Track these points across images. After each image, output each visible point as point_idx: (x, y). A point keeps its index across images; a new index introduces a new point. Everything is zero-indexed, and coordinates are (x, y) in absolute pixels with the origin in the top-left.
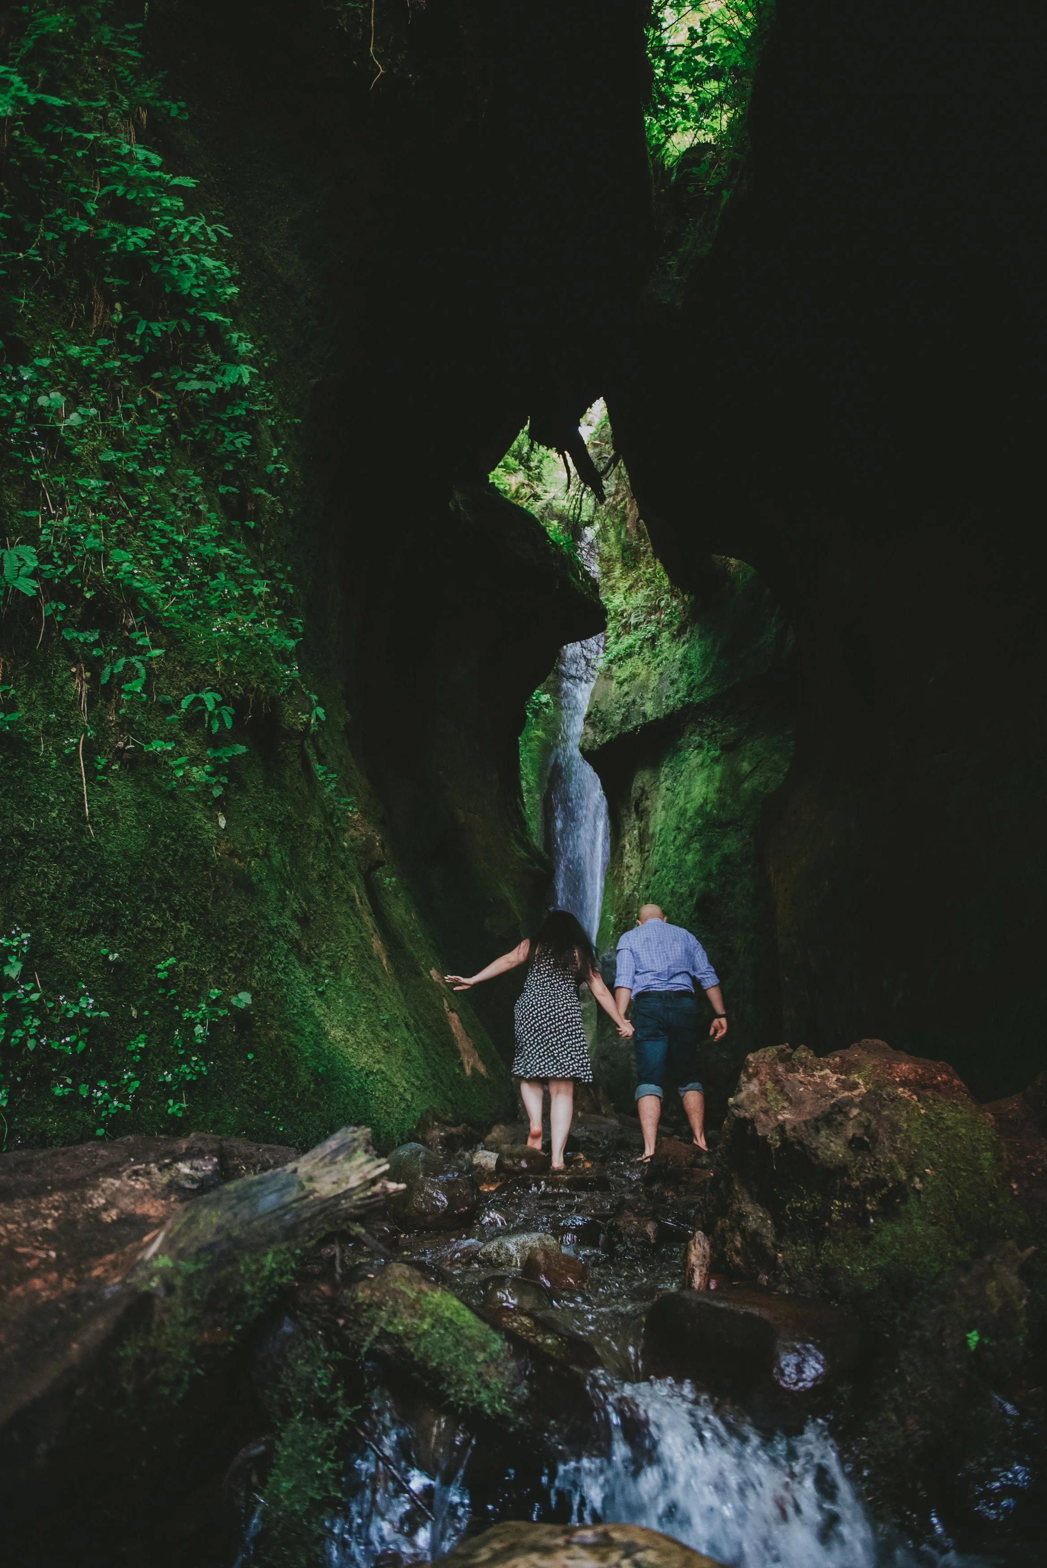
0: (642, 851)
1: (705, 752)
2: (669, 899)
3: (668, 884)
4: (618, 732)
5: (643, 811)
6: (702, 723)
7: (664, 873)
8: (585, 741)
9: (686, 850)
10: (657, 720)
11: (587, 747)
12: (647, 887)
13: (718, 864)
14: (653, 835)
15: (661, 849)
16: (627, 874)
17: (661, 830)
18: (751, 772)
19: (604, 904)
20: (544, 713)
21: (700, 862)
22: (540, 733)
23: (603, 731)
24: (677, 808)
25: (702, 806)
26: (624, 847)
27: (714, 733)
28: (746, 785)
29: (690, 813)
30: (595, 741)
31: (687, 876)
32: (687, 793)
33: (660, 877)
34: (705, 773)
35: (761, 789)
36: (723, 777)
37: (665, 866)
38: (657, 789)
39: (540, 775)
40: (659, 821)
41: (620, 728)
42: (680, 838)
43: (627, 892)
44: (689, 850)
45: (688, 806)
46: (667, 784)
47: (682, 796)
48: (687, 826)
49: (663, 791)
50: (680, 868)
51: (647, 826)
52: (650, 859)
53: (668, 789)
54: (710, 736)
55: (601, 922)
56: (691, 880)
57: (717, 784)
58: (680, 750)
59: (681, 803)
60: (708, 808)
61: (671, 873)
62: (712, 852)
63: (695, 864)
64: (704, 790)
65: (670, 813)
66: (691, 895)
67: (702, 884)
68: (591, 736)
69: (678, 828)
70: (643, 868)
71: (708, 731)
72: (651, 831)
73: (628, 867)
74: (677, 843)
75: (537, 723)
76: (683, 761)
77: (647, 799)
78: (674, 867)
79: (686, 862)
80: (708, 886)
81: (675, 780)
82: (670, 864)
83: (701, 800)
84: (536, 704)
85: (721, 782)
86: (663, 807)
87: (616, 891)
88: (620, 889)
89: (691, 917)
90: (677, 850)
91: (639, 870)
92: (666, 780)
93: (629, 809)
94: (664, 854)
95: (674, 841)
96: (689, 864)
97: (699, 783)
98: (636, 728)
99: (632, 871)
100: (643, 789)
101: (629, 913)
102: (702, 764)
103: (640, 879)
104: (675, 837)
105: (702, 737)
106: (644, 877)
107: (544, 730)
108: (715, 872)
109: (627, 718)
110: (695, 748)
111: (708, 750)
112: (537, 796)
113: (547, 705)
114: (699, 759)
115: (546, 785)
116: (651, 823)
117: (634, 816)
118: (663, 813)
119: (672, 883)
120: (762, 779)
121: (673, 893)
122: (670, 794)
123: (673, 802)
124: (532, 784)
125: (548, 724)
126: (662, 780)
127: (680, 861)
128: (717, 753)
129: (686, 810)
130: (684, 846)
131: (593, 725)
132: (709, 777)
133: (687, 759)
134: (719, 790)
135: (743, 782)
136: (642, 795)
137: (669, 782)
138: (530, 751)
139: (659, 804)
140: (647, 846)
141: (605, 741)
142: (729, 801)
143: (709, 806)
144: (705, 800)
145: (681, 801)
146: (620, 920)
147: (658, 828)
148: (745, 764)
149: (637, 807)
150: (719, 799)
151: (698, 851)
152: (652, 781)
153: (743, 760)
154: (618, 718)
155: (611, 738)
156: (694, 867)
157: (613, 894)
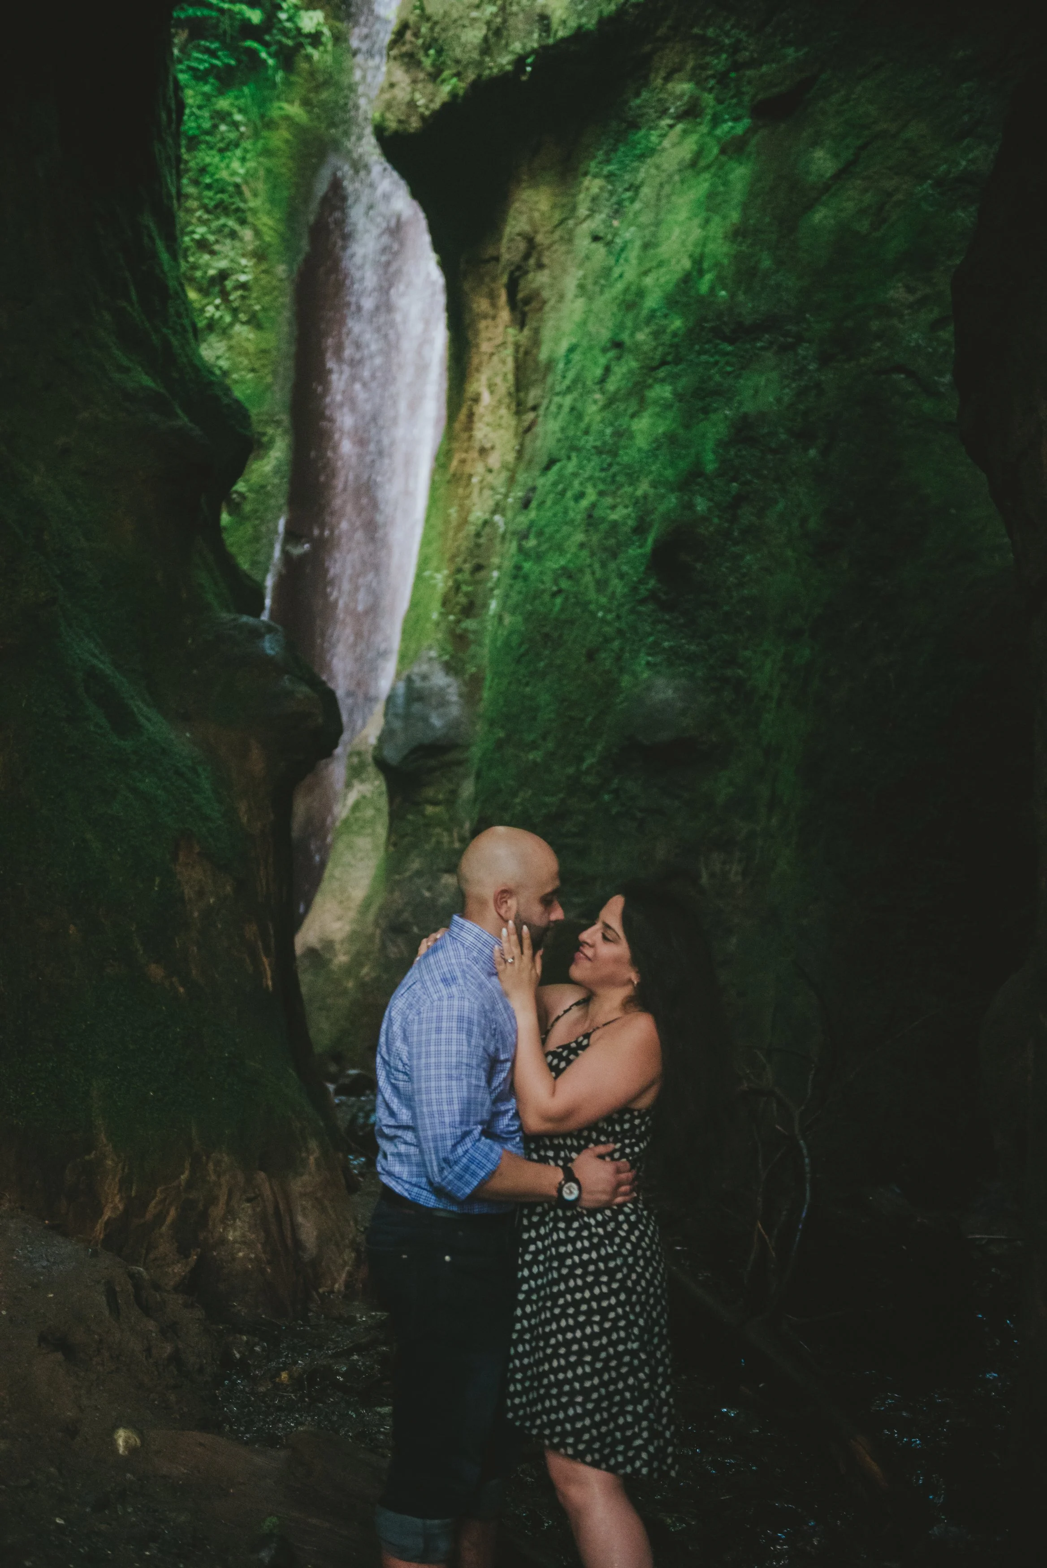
0: (520, 408)
1: (704, 129)
2: (580, 537)
3: (580, 496)
4: (471, 76)
5: (527, 301)
6: (703, 40)
7: (571, 467)
8: (389, 106)
9: (633, 407)
10: (579, 35)
11: (392, 125)
12: (526, 504)
13: (722, 444)
14: (550, 365)
15: (568, 401)
16: (480, 468)
17: (572, 349)
18: (837, 176)
19: (426, 542)
20: (309, 58)
21: (671, 439)
22: (294, 110)
23: (435, 76)
24: (620, 286)
25: (687, 280)
26: (476, 399)
27: (736, 66)
28: (820, 216)
29: (651, 302)
30: (412, 104)
31: (633, 478)
32: (646, 246)
33: (561, 476)
34: (702, 186)
35: (864, 226)
36: (752, 194)
37: (574, 448)
38: (569, 239)
39: (292, 216)
40: (567, 326)
41: (480, 64)
42: (620, 371)
43: (478, 514)
44: (642, 402)
45: (648, 281)
46: (596, 223)
47: (633, 254)
48: (641, 336)
49: (583, 243)
50: (614, 453)
51: (536, 341)
52: (538, 429)
53: (596, 238)
54: (722, 79)
55: (416, 587)
56: (643, 487)
57: (735, 216)
58: (634, 126)
59: (630, 274)
60: (704, 285)
61: (591, 468)
62: (706, 411)
63: (657, 446)
64: (697, 233)
65: (599, 303)
66: (641, 529)
67: (673, 500)
68: (402, 94)
69: (617, 345)
70: (520, 453)
71: (720, 62)
72: (543, 355)
73: (483, 451)
74: (611, 386)
75: (288, 83)
76: (642, 157)
77: (540, 266)
78: (599, 451)
79: (632, 437)
80: (689, 506)
81: (618, 211)
82: (590, 441)
83: (687, 264)
84: (285, 32)
85: (745, 207)
86: (581, 287)
87: (453, 511)
88: (461, 506)
89: (634, 589)
90: (610, 402)
91: (511, 457)
92: (592, 212)
93: (492, 297)
94: (576, 413)
95: (602, 380)
96: (641, 442)
97: (683, 215)
98: (520, 62)
99: (494, 460)
100: (530, 240)
101: (478, 568)
102: (693, 164)
103: (511, 480)
104: (607, 370)
105: (700, 83)
106: (521, 477)
107: (306, 103)
108: (710, 467)
109: (498, 33)
110: (679, 118)
111: (716, 121)
112: (281, 270)
113: (315, 38)
114: (690, 146)
115: (305, 244)
116: (547, 333)
117: (505, 315)
118: (580, 303)
119: (591, 495)
120: (868, 198)
121: (591, 520)
122: (600, 249)
123: (607, 272)
124: (269, 237)
125: (318, 88)
126: (582, 211)
127: (618, 434)
128: (740, 128)
129: (641, 293)
130: (629, 394)
131: (410, 61)
132: (711, 195)
133: (651, 151)
134: (737, 234)
135: (809, 207)
136: (527, 256)
137: (600, 217)
138: (267, 152)
139: (570, 283)
140: (533, 395)
141: (436, 105)
142: (766, 263)
143: (708, 277)
144: (698, 262)
145: (629, 271)
146: (457, 587)
147: (564, 345)
148: (819, 154)
149: (512, 288)
150: (738, 258)
151: (668, 407)
152: (557, 216)
153: (815, 143)
154: (474, 35)
155: (454, 95)
156: (653, 453)
157: (447, 521)
